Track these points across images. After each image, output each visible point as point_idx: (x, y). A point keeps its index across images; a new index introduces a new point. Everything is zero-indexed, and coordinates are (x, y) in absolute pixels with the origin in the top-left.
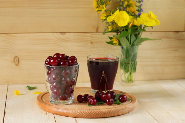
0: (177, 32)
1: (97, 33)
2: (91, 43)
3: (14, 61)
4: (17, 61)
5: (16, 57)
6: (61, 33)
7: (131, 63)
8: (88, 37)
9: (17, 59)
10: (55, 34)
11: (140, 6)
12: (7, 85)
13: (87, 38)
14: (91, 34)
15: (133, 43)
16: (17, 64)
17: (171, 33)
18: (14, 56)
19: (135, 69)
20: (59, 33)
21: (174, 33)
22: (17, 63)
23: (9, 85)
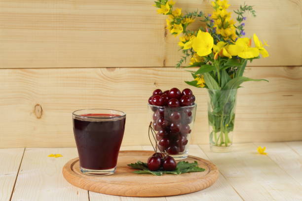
0: (292, 67)
1: (165, 69)
2: (155, 84)
3: (34, 111)
4: (39, 111)
5: (38, 105)
6: (107, 68)
7: (224, 117)
8: (149, 74)
9: (38, 108)
10: (99, 69)
11: (241, 27)
12: (24, 149)
13: (148, 76)
14: (156, 70)
15: (225, 85)
16: (39, 116)
17: (282, 68)
18: (35, 103)
19: (231, 126)
20: (105, 69)
21: (286, 68)
22: (38, 114)
23: (27, 149)
